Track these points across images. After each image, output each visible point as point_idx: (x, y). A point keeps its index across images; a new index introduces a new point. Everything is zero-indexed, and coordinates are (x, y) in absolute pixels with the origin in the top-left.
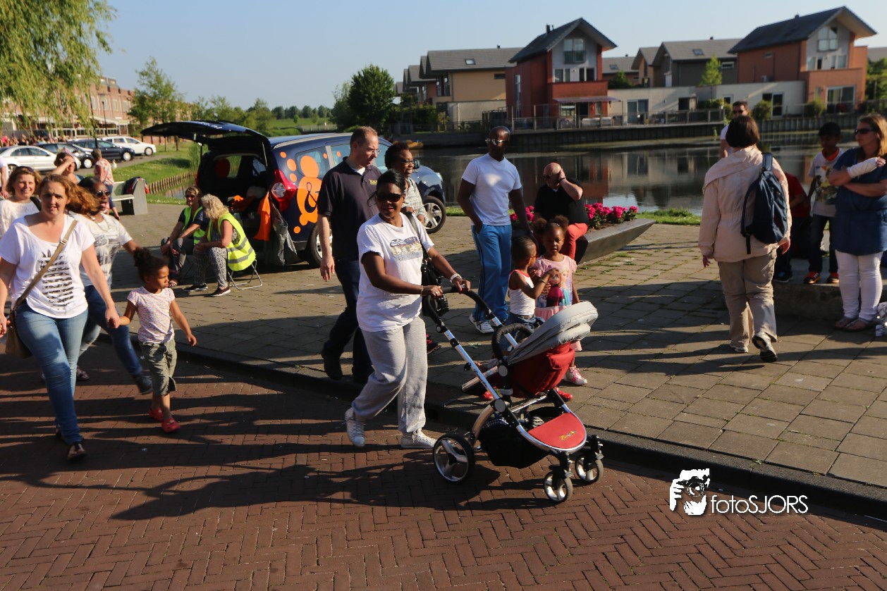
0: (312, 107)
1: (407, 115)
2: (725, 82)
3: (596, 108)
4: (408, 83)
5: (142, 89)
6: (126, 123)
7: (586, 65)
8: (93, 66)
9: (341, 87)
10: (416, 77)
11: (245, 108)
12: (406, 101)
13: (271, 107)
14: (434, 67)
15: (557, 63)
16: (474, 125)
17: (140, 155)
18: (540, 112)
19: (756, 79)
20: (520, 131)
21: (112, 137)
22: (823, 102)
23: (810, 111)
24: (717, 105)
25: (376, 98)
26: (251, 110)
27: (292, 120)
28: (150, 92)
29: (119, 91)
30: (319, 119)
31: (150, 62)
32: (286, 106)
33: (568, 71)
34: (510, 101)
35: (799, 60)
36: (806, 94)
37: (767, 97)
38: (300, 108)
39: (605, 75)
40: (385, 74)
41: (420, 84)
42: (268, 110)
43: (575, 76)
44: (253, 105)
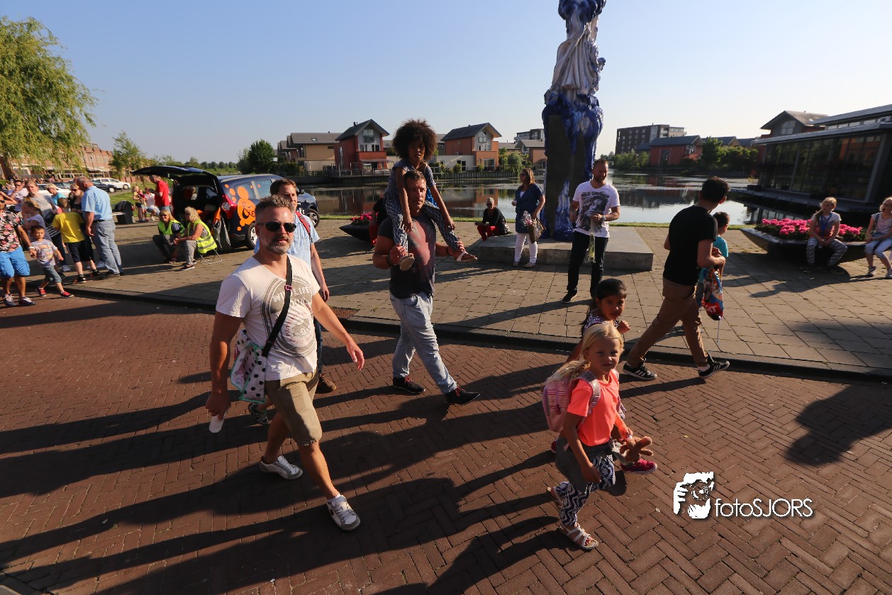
0: (225, 162)
1: (282, 167)
2: (440, 154)
3: (380, 165)
4: (280, 150)
5: (118, 149)
6: (108, 170)
7: (375, 143)
8: (84, 135)
9: (242, 152)
10: (285, 147)
11: (183, 163)
12: (279, 160)
13: (200, 162)
14: (295, 142)
15: (361, 142)
16: (319, 173)
17: (120, 189)
18: (353, 166)
19: (453, 154)
20: (344, 176)
21: (100, 179)
22: (483, 166)
23: (477, 170)
24: (437, 165)
25: (264, 158)
26: (187, 163)
27: (213, 170)
28: (124, 151)
29: (101, 151)
30: (229, 169)
31: (122, 133)
32: (209, 161)
33: (366, 146)
34: (337, 160)
35: (471, 146)
36: (475, 163)
37: (459, 162)
38: (218, 162)
39: (384, 149)
40: (268, 144)
41: (287, 151)
42: (198, 164)
43: (370, 148)
44: (189, 161)
